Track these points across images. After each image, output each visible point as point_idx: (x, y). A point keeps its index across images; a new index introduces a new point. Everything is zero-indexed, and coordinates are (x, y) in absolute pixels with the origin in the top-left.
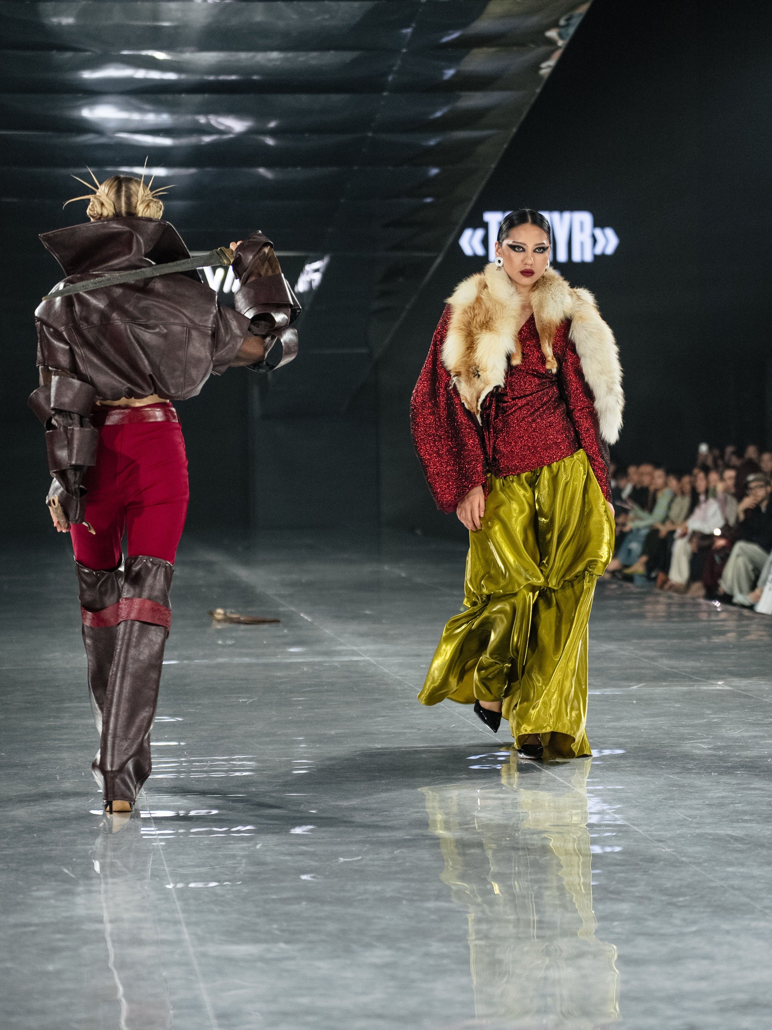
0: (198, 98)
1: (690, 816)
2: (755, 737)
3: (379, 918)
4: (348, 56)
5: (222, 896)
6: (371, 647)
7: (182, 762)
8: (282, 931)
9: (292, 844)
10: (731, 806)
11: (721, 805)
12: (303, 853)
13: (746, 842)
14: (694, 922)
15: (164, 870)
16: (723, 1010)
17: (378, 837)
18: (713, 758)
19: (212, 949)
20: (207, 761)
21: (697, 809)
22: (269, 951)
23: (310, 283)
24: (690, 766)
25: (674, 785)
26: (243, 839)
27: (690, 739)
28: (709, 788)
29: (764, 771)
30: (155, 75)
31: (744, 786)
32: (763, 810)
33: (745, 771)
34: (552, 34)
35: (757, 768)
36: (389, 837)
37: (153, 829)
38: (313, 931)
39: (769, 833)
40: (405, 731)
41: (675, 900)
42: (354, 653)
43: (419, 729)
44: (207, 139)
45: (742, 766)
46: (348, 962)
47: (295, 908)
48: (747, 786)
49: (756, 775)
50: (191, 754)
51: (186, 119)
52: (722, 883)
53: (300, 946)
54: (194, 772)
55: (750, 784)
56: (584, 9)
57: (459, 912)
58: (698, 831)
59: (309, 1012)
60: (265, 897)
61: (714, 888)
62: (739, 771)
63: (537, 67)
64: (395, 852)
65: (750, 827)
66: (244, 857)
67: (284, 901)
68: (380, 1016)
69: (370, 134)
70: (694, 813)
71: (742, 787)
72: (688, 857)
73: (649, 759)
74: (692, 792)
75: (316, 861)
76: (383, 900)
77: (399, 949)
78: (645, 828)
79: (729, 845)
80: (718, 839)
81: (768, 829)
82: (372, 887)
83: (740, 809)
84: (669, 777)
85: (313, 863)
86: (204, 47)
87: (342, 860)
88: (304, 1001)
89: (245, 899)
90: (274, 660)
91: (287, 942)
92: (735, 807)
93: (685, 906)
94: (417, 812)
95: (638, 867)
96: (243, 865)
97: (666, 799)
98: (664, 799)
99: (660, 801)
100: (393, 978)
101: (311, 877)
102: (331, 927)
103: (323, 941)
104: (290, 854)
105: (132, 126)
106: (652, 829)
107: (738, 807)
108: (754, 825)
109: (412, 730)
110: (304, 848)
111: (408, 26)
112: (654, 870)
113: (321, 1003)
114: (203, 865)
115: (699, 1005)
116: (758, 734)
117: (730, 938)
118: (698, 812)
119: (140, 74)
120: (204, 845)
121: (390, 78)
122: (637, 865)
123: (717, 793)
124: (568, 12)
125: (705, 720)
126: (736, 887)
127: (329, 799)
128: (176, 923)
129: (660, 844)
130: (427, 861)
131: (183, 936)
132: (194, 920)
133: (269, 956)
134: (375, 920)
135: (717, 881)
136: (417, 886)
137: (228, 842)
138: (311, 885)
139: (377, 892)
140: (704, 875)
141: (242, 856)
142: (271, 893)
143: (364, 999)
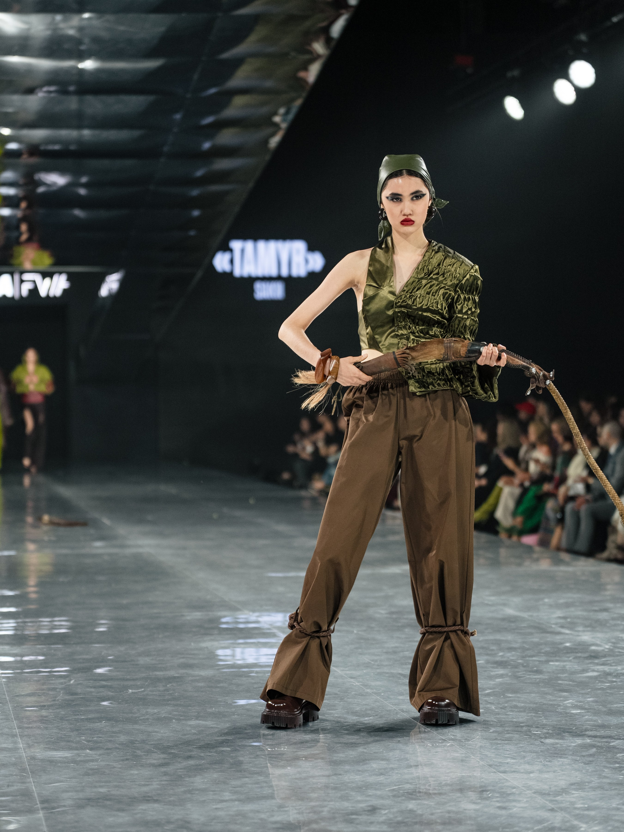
1: (373, 660)
3: (156, 732)
4: (136, 133)
6: (152, 542)
7: (19, 623)
8: (89, 741)
9: (95, 680)
11: (395, 652)
12: (103, 687)
15: (5, 698)
16: (395, 796)
17: (155, 675)
18: (388, 620)
19: (39, 754)
20: (36, 622)
21: (378, 655)
22: (79, 755)
24: (373, 625)
25: (361, 639)
26: (61, 677)
27: (372, 607)
28: (386, 641)
34: (277, 119)
36: (164, 675)
38: (110, 741)
42: (140, 546)
44: (40, 190)
47: (98, 725)
50: (26, 617)
52: (394, 707)
53: (101, 752)
56: (299, 102)
57: (212, 727)
58: (378, 671)
60: (76, 717)
61: (390, 711)
63: (266, 142)
64: (168, 686)
66: (62, 689)
67: (89, 720)
69: (152, 187)
70: (376, 658)
72: (372, 689)
74: (374, 644)
75: (113, 692)
76: (159, 720)
78: (341, 668)
79: (400, 681)
80: (392, 675)
82: (151, 710)
84: (358, 633)
85: (110, 693)
87: (130, 691)
89: (62, 719)
90: (83, 551)
91: (91, 749)
94: (183, 658)
95: (337, 696)
96: (61, 695)
97: (356, 648)
99: (352, 650)
100: (166, 774)
101: (109, 703)
102: (122, 738)
104: (94, 687)
106: (347, 669)
110: (104, 683)
111: (177, 112)
112: (348, 698)
113: (115, 792)
115: (379, 793)
118: (378, 657)
120: (33, 681)
121: (166, 149)
122: (336, 694)
123: (392, 644)
124: (288, 104)
125: (382, 594)
126: (405, 710)
127: (122, 648)
128: (14, 736)
129: (352, 680)
130: (190, 692)
131: (19, 745)
132: (26, 733)
133: (79, 759)
134: (153, 734)
135: (391, 706)
136: (183, 710)
137: (51, 679)
138: (109, 709)
139: (155, 714)
140: (382, 701)
141: (60, 689)
142: (81, 715)
143: (145, 789)
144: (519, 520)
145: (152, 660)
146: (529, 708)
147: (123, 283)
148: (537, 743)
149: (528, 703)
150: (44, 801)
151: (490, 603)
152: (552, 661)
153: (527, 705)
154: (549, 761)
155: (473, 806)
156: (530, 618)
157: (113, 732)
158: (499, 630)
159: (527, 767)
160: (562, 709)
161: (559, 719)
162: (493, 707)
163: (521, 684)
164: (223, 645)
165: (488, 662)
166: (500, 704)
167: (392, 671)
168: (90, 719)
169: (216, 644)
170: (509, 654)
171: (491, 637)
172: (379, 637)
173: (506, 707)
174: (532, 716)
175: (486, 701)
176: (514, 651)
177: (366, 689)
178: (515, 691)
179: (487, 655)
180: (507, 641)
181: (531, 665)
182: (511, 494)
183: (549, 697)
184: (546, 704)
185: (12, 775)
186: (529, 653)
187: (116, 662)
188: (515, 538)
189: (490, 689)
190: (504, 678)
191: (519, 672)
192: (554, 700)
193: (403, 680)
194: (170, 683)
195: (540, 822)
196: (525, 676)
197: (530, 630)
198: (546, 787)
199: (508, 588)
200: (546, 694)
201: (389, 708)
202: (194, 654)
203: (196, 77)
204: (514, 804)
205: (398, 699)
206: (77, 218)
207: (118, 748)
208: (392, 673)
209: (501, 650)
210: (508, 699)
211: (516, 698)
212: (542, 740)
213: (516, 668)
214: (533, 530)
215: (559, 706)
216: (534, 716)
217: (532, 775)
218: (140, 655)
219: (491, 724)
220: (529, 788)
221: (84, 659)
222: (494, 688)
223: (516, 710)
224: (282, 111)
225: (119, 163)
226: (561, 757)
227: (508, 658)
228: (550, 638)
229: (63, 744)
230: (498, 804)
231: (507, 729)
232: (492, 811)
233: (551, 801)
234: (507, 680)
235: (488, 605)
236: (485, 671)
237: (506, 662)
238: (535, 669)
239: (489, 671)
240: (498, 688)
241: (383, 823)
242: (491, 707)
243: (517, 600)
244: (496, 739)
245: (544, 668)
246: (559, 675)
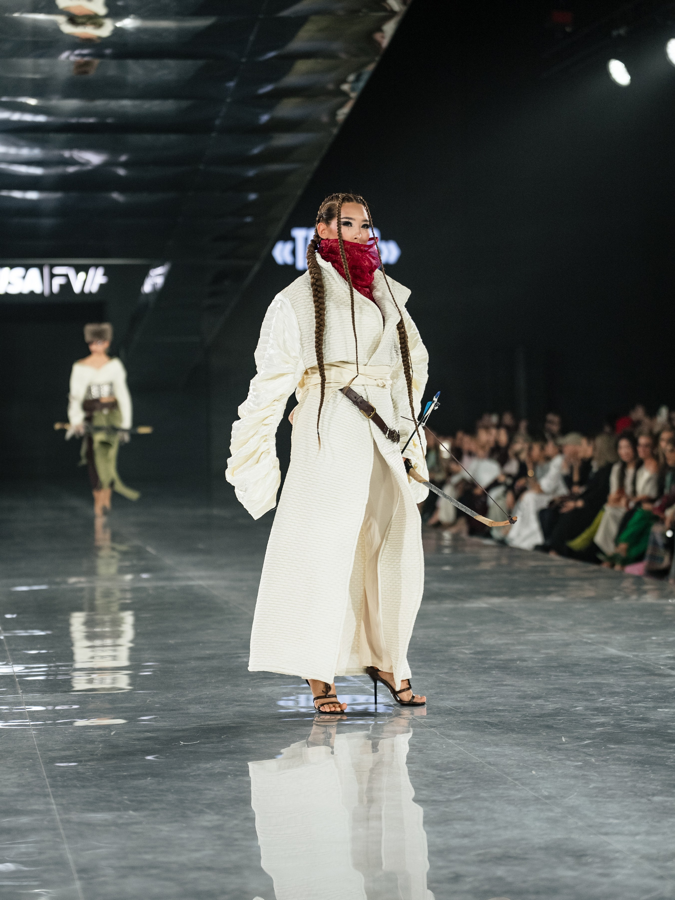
0: (62, 137)
1: (455, 707)
2: (507, 644)
3: (210, 790)
4: (185, 104)
5: (83, 773)
6: (203, 573)
7: (51, 667)
8: (132, 801)
9: (139, 732)
10: (488, 699)
11: (480, 698)
12: (149, 739)
13: (500, 727)
14: (459, 791)
15: (36, 753)
16: (481, 862)
17: (208, 725)
18: (473, 660)
19: (74, 816)
21: (462, 701)
22: (120, 817)
23: (154, 285)
24: (455, 667)
25: (442, 683)
26: (100, 728)
27: (455, 646)
28: (470, 684)
29: (513, 671)
30: (28, 118)
31: (498, 683)
32: (512, 702)
33: (499, 671)
34: (346, 87)
35: (509, 668)
36: (217, 725)
37: (28, 721)
38: (156, 801)
39: (517, 720)
40: (229, 640)
41: (443, 774)
42: (190, 579)
43: (242, 639)
44: (71, 169)
45: (497, 667)
46: (184, 825)
47: (142, 783)
48: (500, 683)
49: (508, 674)
51: (54, 153)
52: (480, 760)
53: (146, 813)
54: (60, 674)
55: (503, 681)
56: (371, 68)
58: (462, 719)
59: (152, 866)
60: (118, 774)
61: (475, 764)
62: (495, 671)
63: (333, 114)
64: (222, 737)
65: (503, 715)
66: (101, 742)
67: (132, 777)
68: (209, 869)
69: (201, 167)
70: (459, 704)
71: (496, 683)
72: (454, 739)
73: (423, 661)
74: (457, 688)
75: (159, 745)
76: (213, 776)
77: (224, 815)
80: (478, 724)
81: (517, 717)
82: (204, 765)
83: (495, 701)
84: (439, 676)
85: (156, 746)
86: (68, 95)
87: (181, 743)
88: (148, 857)
89: (101, 776)
91: (135, 810)
92: (491, 699)
93: (451, 778)
94: (240, 705)
96: (100, 749)
97: (437, 693)
98: (435, 693)
99: (432, 695)
100: (220, 837)
101: (154, 758)
102: (171, 797)
103: (163, 809)
104: (138, 740)
105: (9, 158)
107: (494, 699)
108: (506, 714)
109: (236, 640)
110: (148, 735)
111: (231, 80)
113: (162, 858)
114: (68, 749)
115: (462, 858)
116: (509, 642)
117: (487, 804)
118: (462, 704)
119: (16, 116)
120: (69, 733)
121: (217, 122)
123: (477, 688)
124: (358, 70)
125: (467, 631)
126: (492, 763)
127: (170, 695)
128: (46, 795)
129: (432, 729)
130: (248, 743)
131: (51, 807)
132: (60, 793)
133: (120, 821)
134: (206, 792)
135: (477, 758)
136: (240, 764)
137: (89, 730)
138: (155, 764)
139: (207, 769)
140: (466, 754)
141: (99, 742)
142: (122, 771)
143: (197, 855)
144: (623, 546)
145: (203, 708)
146: (634, 761)
147: (168, 277)
148: (644, 800)
149: (633, 755)
150: (82, 870)
151: (589, 641)
152: (661, 708)
153: (632, 757)
154: (658, 822)
155: (570, 873)
156: (635, 659)
157: (162, 791)
158: (599, 673)
159: (632, 828)
160: (672, 762)
161: (669, 773)
162: (593, 760)
163: (625, 734)
164: (285, 691)
165: (587, 708)
166: (601, 756)
167: (477, 719)
168: (133, 775)
169: (277, 689)
170: (611, 700)
171: (590, 680)
172: (462, 680)
173: (608, 759)
174: (637, 769)
175: (584, 753)
176: (616, 696)
177: (449, 739)
178: (619, 742)
179: (587, 700)
180: (608, 685)
181: (636, 711)
182: (614, 517)
183: (658, 748)
184: (654, 757)
185: (43, 841)
186: (635, 698)
187: (163, 710)
188: (618, 567)
189: (590, 739)
190: (606, 726)
191: (623, 720)
192: (663, 752)
193: (491, 729)
194: (225, 734)
195: (648, 891)
196: (629, 725)
197: (635, 673)
198: (654, 851)
199: (610, 625)
200: (655, 745)
201: (474, 761)
202: (251, 701)
203: (252, 38)
204: (617, 870)
205: (484, 751)
206: (115, 202)
207: (165, 809)
208: (477, 721)
209: (602, 694)
210: (610, 751)
211: (619, 750)
212: (650, 798)
213: (619, 715)
214: (639, 558)
215: (669, 758)
216: (640, 770)
217: (638, 838)
218: (190, 702)
219: (590, 779)
220: (634, 852)
221: (126, 708)
222: (594, 738)
223: (620, 763)
224: (351, 78)
225: (163, 139)
226: (671, 817)
227: (611, 704)
228: (658, 681)
229: (102, 804)
230: (599, 871)
231: (608, 784)
232: (592, 878)
233: (660, 867)
234: (609, 729)
235: (586, 643)
236: (584, 719)
237: (608, 708)
238: (641, 716)
239: (588, 718)
240: (599, 738)
241: (468, 892)
242: (591, 760)
243: (620, 638)
244: (596, 796)
245: (651, 715)
246: (669, 724)
